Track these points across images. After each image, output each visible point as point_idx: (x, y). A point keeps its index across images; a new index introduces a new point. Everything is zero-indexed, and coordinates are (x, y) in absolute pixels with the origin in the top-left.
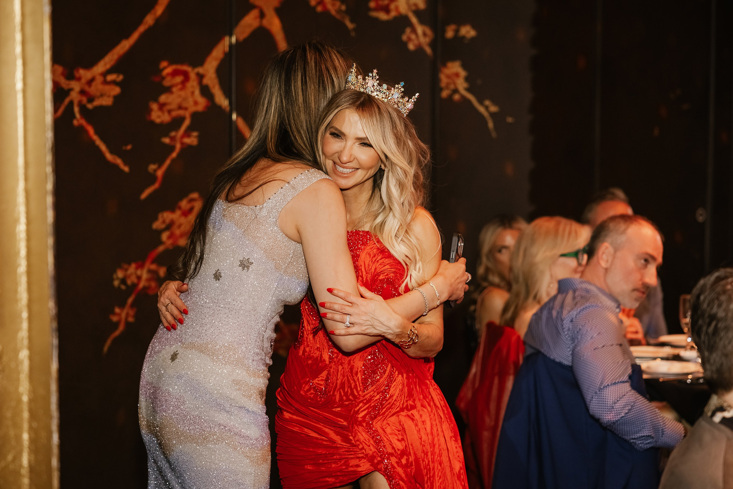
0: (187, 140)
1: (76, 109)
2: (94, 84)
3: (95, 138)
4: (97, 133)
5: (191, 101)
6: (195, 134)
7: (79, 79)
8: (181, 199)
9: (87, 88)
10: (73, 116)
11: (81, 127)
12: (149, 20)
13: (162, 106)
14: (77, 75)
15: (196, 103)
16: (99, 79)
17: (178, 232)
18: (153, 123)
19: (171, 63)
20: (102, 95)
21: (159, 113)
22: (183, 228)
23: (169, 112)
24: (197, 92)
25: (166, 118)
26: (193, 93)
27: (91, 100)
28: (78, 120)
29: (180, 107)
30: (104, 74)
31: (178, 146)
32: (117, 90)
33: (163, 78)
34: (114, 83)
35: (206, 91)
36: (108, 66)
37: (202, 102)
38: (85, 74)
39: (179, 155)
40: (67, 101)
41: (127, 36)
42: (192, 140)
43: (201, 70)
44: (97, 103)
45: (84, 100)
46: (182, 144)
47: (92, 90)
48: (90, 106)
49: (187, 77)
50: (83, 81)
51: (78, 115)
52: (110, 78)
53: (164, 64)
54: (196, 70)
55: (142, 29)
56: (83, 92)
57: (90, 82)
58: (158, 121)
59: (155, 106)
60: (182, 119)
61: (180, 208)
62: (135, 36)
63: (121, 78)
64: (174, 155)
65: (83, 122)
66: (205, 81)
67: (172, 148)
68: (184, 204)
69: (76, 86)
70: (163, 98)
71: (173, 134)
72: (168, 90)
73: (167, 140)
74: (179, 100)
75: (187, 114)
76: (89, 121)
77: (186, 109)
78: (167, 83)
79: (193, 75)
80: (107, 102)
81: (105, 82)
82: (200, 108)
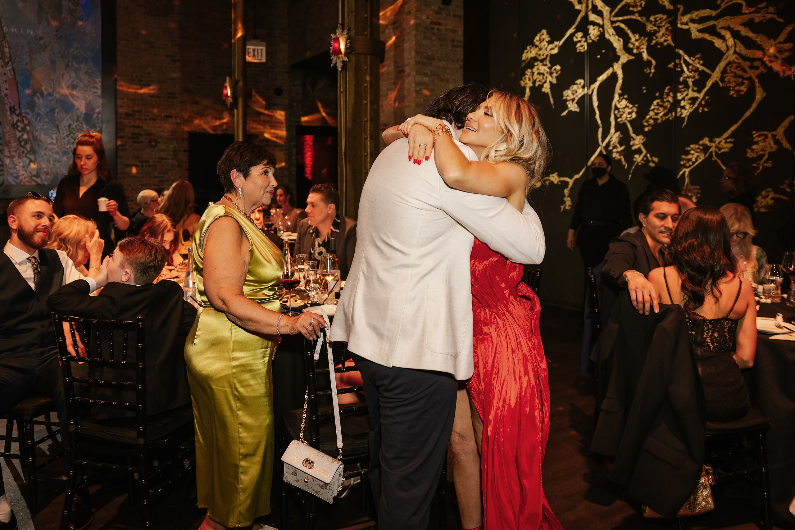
0: (766, 165)
1: (714, 154)
2: (722, 143)
3: (721, 165)
4: (722, 163)
5: (768, 146)
6: (770, 162)
7: (715, 142)
8: (762, 191)
9: (718, 145)
10: (712, 157)
11: (715, 161)
12: (748, 114)
13: (753, 150)
14: (714, 140)
15: (771, 148)
16: (724, 141)
17: (760, 205)
18: (748, 158)
19: (757, 132)
20: (724, 148)
21: (751, 153)
22: (763, 204)
23: (757, 152)
24: (772, 143)
25: (754, 155)
26: (770, 143)
27: (720, 149)
28: (715, 158)
29: (762, 150)
30: (726, 139)
31: (761, 168)
32: (730, 145)
33: (754, 138)
34: (730, 142)
35: (777, 142)
36: (727, 136)
37: (775, 147)
38: (718, 140)
39: (761, 171)
40: (711, 150)
41: (736, 123)
42: (769, 165)
43: (774, 133)
44: (722, 151)
45: (717, 150)
46: (763, 166)
47: (720, 146)
48: (719, 152)
49: (766, 136)
50: (717, 142)
51: (714, 156)
52: (729, 140)
53: (754, 132)
54: (772, 133)
55: (743, 119)
56: (716, 147)
57: (719, 143)
58: (751, 157)
59: (749, 151)
60: (763, 155)
61: (761, 195)
62: (740, 122)
63: (733, 140)
64: (759, 171)
65: (716, 159)
66: (777, 138)
67: (758, 168)
68: (764, 193)
69: (714, 145)
70: (754, 147)
71: (758, 162)
72: (757, 143)
73: (755, 165)
74: (762, 147)
75: (767, 153)
76: (718, 158)
77: (766, 151)
78: (756, 139)
79: (770, 135)
80: (726, 150)
81: (726, 142)
82: (773, 150)
